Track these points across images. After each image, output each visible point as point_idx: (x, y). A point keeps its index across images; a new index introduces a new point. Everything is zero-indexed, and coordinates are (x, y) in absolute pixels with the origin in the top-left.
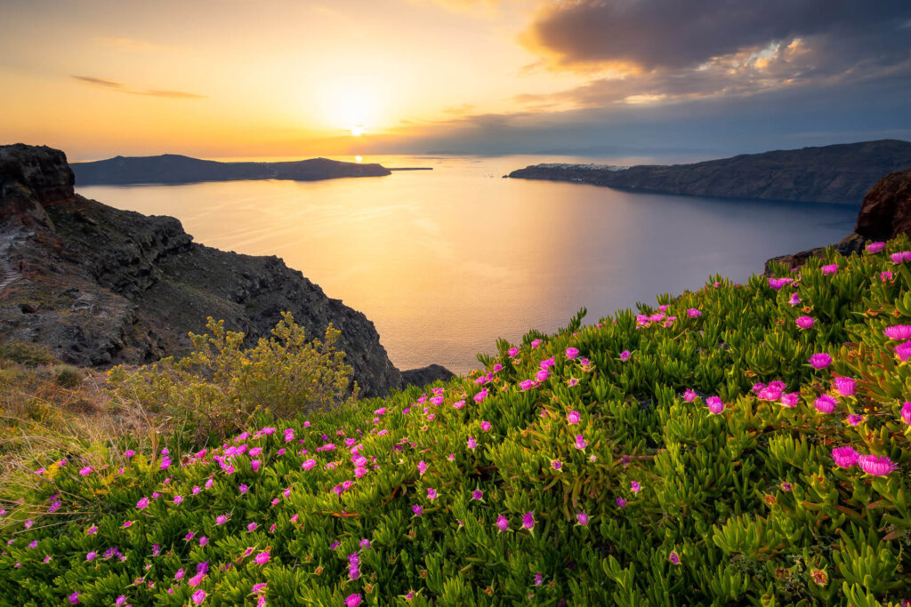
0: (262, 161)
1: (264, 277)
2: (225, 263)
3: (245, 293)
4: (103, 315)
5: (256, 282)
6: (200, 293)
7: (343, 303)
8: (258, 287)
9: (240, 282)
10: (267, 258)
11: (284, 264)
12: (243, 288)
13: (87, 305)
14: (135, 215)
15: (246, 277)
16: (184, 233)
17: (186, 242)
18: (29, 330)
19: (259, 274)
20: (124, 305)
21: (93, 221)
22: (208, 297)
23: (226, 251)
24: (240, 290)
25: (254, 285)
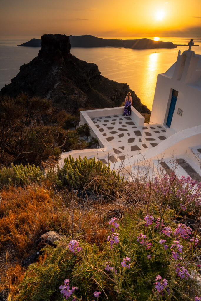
0: (120, 39)
1: (122, 92)
2: (110, 84)
3: (114, 97)
4: (81, 99)
5: (119, 94)
6: (102, 95)
7: (147, 107)
8: (119, 95)
9: (114, 93)
10: (124, 84)
11: (129, 87)
12: (114, 95)
13: (77, 94)
14: (85, 62)
15: (116, 91)
16: (98, 71)
17: (98, 75)
18: (65, 100)
19: (120, 91)
20: (86, 96)
21: (75, 64)
22: (104, 97)
23: (110, 80)
24: (113, 96)
25: (118, 95)
